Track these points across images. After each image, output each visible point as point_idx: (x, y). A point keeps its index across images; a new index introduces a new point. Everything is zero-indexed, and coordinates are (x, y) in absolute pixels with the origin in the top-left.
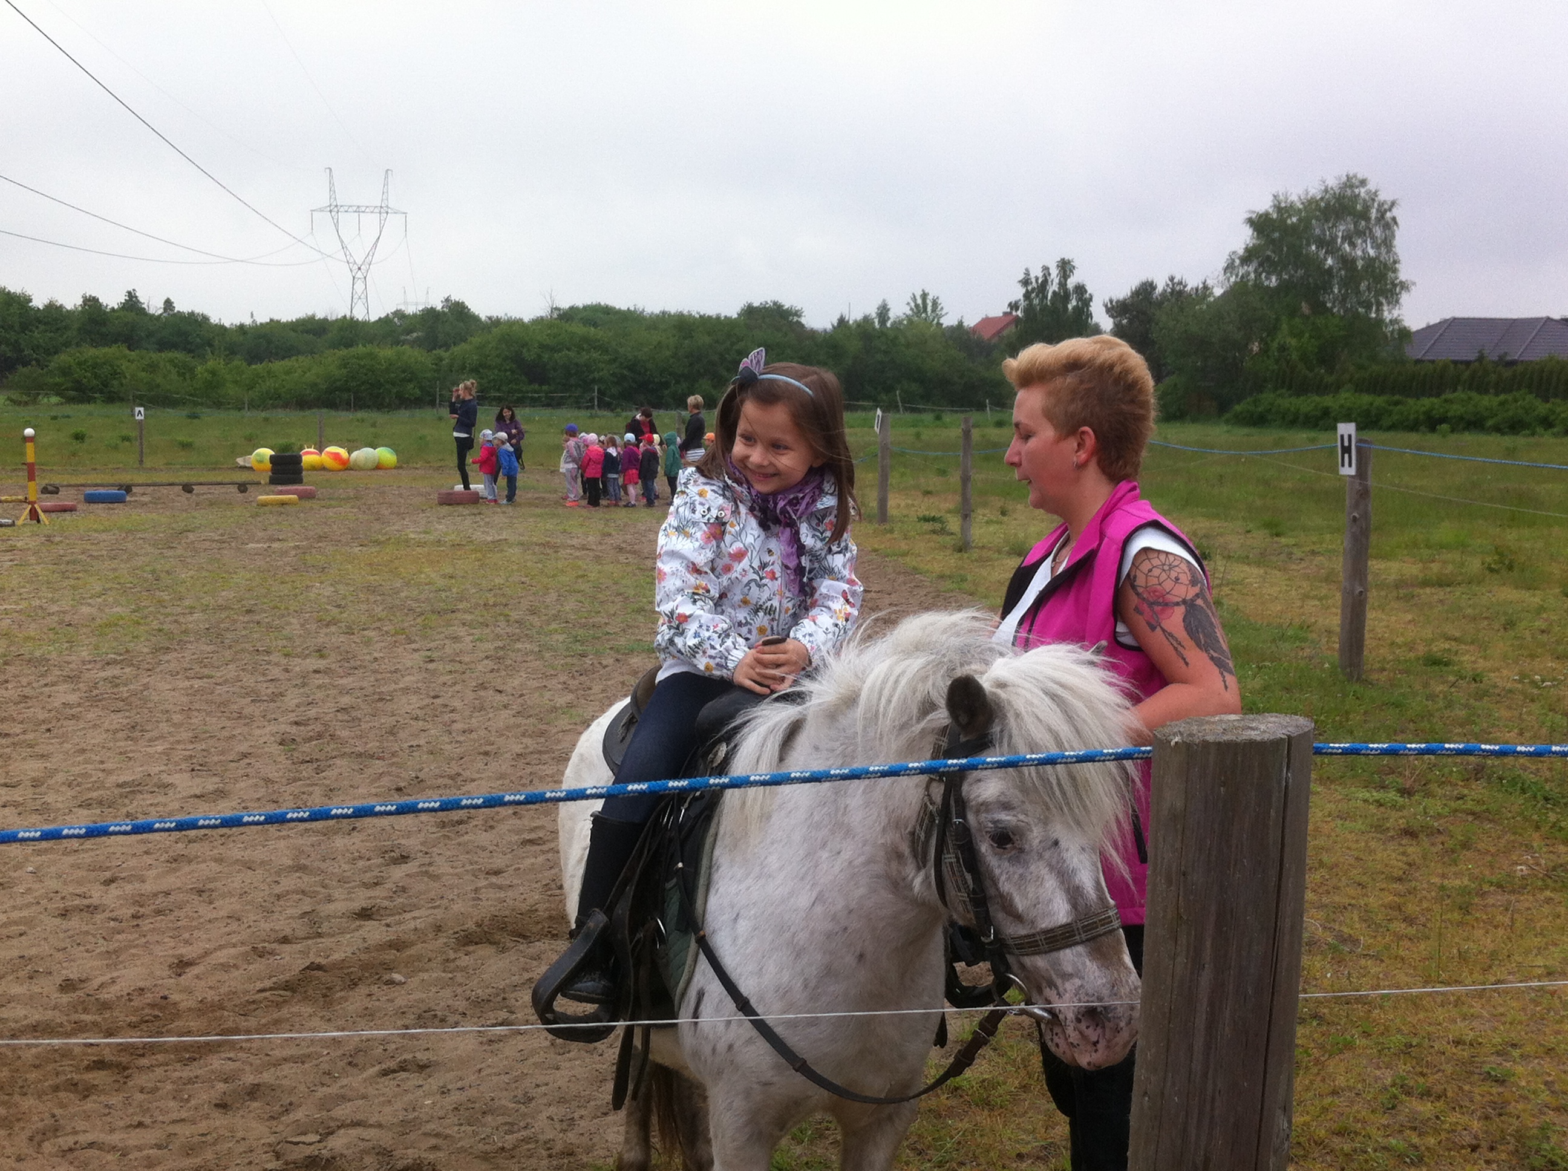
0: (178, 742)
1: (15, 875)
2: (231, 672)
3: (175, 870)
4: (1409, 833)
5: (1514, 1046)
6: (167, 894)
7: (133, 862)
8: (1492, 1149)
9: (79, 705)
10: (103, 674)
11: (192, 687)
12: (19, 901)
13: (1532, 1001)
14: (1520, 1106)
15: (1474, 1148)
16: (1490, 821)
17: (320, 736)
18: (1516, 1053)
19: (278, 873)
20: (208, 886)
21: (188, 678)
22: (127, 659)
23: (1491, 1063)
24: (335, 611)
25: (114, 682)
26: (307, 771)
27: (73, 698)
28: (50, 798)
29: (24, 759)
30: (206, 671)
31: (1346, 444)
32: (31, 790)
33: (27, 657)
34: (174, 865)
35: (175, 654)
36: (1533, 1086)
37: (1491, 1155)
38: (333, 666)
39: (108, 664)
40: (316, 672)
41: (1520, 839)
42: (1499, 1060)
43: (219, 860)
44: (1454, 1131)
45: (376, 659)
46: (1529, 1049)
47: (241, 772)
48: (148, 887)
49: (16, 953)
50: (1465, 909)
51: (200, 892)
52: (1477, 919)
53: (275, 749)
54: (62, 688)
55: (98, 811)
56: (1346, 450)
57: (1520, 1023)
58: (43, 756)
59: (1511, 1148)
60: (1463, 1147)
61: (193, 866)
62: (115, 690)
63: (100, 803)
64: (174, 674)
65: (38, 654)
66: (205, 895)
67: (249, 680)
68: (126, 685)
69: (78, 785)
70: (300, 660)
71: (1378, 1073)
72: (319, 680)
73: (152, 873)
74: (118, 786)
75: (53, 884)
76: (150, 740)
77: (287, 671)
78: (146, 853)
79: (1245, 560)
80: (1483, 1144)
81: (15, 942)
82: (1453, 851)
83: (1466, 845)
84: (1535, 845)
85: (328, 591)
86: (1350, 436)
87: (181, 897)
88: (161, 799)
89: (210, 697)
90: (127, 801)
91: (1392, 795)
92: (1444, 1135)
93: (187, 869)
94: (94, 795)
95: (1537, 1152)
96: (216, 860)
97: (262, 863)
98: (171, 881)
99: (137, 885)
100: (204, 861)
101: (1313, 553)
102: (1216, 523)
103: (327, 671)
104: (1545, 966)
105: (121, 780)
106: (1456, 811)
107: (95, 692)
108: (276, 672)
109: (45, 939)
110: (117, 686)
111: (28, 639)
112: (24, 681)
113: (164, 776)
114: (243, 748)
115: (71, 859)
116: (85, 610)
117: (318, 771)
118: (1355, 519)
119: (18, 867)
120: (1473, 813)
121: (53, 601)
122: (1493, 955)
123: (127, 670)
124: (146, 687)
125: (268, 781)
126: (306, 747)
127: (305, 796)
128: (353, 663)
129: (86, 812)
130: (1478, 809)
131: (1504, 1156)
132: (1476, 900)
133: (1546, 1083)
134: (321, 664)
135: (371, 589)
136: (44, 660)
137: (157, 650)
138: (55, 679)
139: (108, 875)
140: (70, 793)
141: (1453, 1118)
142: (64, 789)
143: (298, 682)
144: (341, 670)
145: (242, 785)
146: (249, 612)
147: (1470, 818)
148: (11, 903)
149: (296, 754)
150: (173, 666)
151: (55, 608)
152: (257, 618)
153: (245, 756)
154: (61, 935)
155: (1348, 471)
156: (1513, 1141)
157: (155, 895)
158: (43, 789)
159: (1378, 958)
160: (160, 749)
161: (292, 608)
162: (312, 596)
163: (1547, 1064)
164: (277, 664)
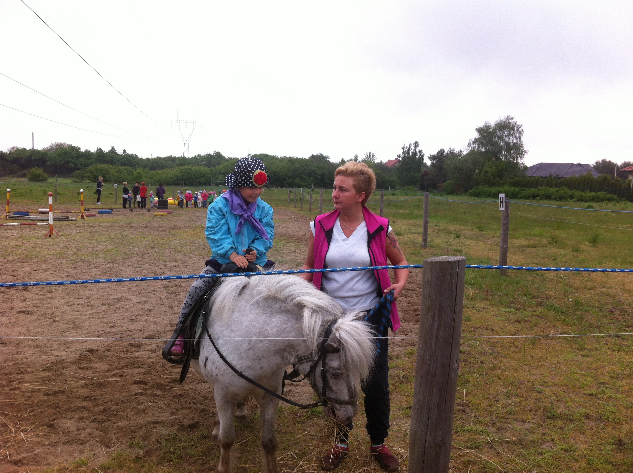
0: (132, 287)
1: (82, 324)
2: (148, 266)
3: (133, 324)
4: (518, 321)
5: (545, 383)
6: (131, 331)
7: (119, 321)
8: (536, 411)
9: (100, 275)
10: (106, 266)
11: (135, 270)
12: (84, 332)
13: (553, 370)
14: (546, 399)
15: (530, 411)
16: (544, 318)
17: (176, 286)
18: (546, 385)
19: (164, 325)
20: (143, 329)
21: (134, 268)
22: (115, 262)
23: (538, 387)
24: (180, 248)
25: (111, 268)
26: (173, 296)
27: (98, 273)
28: (92, 302)
29: (84, 291)
30: (140, 266)
31: (502, 200)
32: (86, 300)
33: (83, 260)
34: (132, 323)
35: (130, 260)
36: (550, 394)
37: (535, 413)
38: (180, 265)
39: (109, 263)
40: (175, 266)
41: (553, 324)
42: (541, 387)
43: (146, 321)
44: (525, 406)
45: (193, 263)
46: (550, 384)
47: (152, 296)
48: (124, 329)
49: (84, 347)
50: (534, 344)
51: (140, 331)
52: (537, 347)
53: (162, 289)
54: (95, 270)
55: (108, 306)
56: (502, 202)
57: (548, 376)
58: (89, 290)
59: (542, 411)
60: (527, 411)
61: (138, 323)
62: (111, 271)
63: (108, 304)
64: (130, 266)
65: (86, 259)
66: (142, 331)
67: (153, 269)
68: (115, 269)
69: (101, 299)
70: (169, 263)
71: (503, 390)
72: (176, 269)
73: (125, 325)
74: (114, 299)
75: (94, 328)
76: (123, 286)
77: (165, 266)
78: (123, 319)
79: (471, 238)
80: (533, 410)
81: (84, 344)
82: (531, 327)
83: (535, 325)
84: (557, 325)
85: (178, 242)
86: (503, 198)
87: (135, 332)
88: (127, 303)
89: (141, 273)
90: (117, 304)
91: (513, 310)
92: (521, 407)
93: (136, 324)
94: (106, 302)
95: (550, 412)
96: (145, 321)
97: (160, 322)
98: (131, 327)
99: (121, 328)
100: (141, 322)
101: (493, 237)
102: (462, 227)
103: (178, 266)
104: (558, 361)
105: (115, 297)
106: (533, 315)
107: (105, 271)
108: (162, 266)
109: (93, 343)
110: (112, 269)
111: (83, 255)
112: (83, 268)
113: (128, 296)
114: (153, 289)
115: (100, 320)
116: (100, 246)
117: (176, 296)
118: (504, 224)
119: (84, 322)
120: (538, 316)
121: (90, 244)
122: (541, 358)
123: (115, 265)
124: (121, 270)
125: (160, 299)
126: (172, 289)
127: (172, 304)
128: (186, 264)
129: (104, 307)
130: (540, 315)
131: (539, 413)
132: (537, 341)
133: (554, 394)
134: (176, 264)
135: (191, 242)
136: (88, 261)
137: (124, 259)
138: (92, 267)
139: (112, 325)
140: (98, 301)
141: (525, 402)
142: (97, 300)
143: (169, 269)
144: (182, 266)
145: (153, 300)
146: (152, 248)
147: (537, 317)
148: (82, 333)
149: (169, 291)
150: (129, 264)
151: (91, 246)
152: (155, 250)
153: (153, 291)
154: (98, 342)
155: (503, 209)
156: (542, 409)
157: (126, 331)
158: (90, 299)
159: (505, 357)
160: (126, 288)
161: (166, 247)
162: (173, 244)
163: (555, 388)
164: (162, 264)
